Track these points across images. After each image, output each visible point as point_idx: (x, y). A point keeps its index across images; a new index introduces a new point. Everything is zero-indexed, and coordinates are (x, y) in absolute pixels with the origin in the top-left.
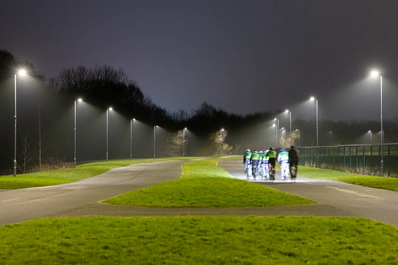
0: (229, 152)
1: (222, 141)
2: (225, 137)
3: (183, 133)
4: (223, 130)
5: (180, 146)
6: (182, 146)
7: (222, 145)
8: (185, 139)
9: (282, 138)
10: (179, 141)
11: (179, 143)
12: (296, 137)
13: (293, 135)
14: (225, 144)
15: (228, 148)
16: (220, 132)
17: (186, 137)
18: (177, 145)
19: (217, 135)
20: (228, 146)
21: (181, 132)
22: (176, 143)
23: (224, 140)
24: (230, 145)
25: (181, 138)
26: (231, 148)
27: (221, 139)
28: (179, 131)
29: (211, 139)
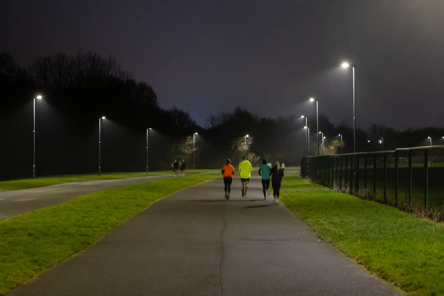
0: (256, 163)
1: (247, 149)
2: (251, 145)
3: (193, 139)
4: (248, 136)
5: (189, 156)
6: (192, 155)
7: (247, 154)
8: (196, 147)
9: (322, 145)
10: (188, 150)
11: (189, 153)
12: (339, 144)
13: (336, 142)
14: (251, 153)
15: (254, 158)
16: (244, 139)
17: (197, 144)
18: (186, 154)
19: (241, 141)
20: (255, 156)
21: (191, 139)
22: (185, 152)
23: (249, 148)
24: (257, 154)
25: (191, 146)
26: (259, 158)
27: (245, 148)
28: (189, 137)
29: (233, 147)
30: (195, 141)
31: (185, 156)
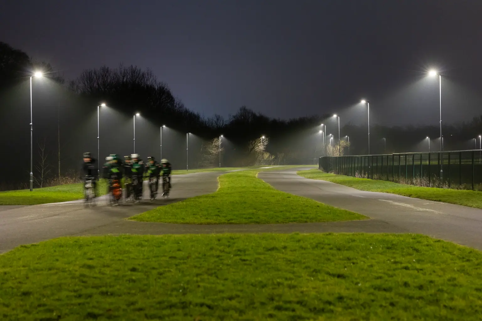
0: (271, 162)
1: (263, 149)
2: (266, 145)
3: (219, 141)
4: (263, 137)
6: (218, 155)
7: (263, 154)
8: (221, 148)
9: (330, 145)
10: (215, 150)
11: (215, 153)
12: (345, 144)
13: (342, 142)
14: (266, 152)
15: (269, 157)
16: (260, 140)
17: (222, 145)
18: (212, 154)
19: (258, 142)
20: (270, 155)
21: (217, 140)
22: (211, 152)
23: (265, 148)
24: (272, 154)
25: (217, 147)
26: (273, 157)
27: (262, 148)
28: (215, 139)
29: (250, 147)
30: (221, 142)
31: (212, 156)
